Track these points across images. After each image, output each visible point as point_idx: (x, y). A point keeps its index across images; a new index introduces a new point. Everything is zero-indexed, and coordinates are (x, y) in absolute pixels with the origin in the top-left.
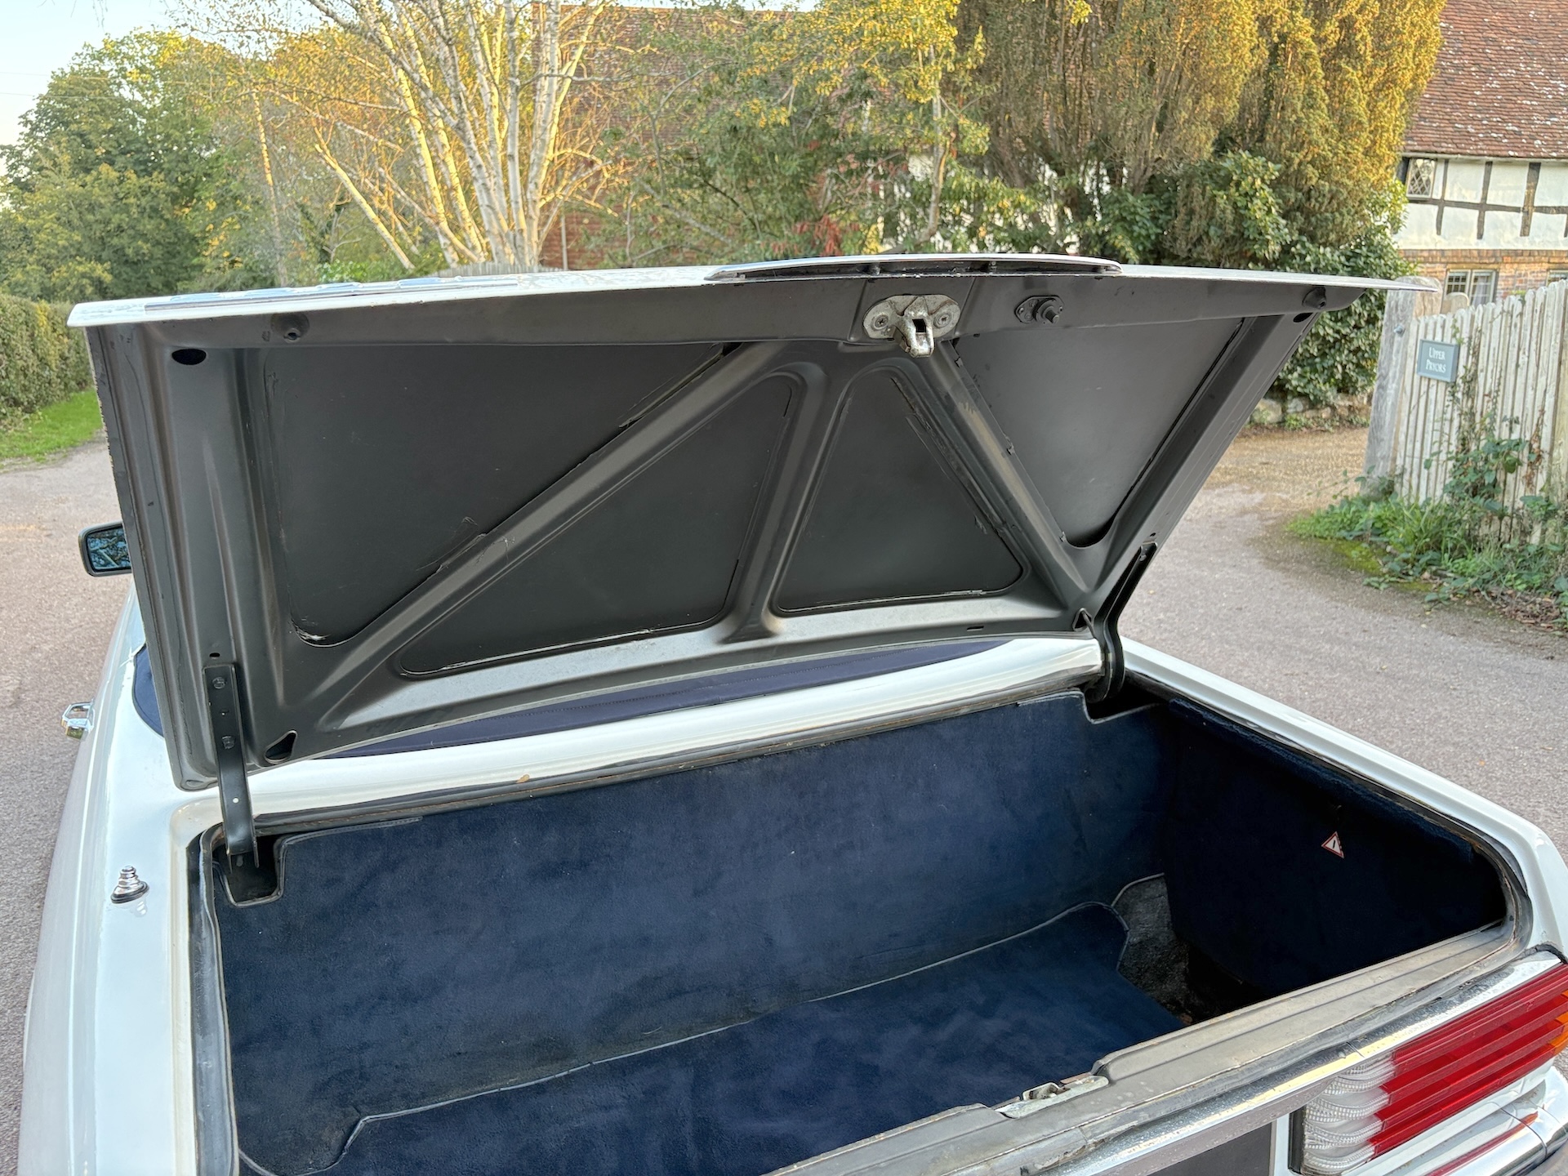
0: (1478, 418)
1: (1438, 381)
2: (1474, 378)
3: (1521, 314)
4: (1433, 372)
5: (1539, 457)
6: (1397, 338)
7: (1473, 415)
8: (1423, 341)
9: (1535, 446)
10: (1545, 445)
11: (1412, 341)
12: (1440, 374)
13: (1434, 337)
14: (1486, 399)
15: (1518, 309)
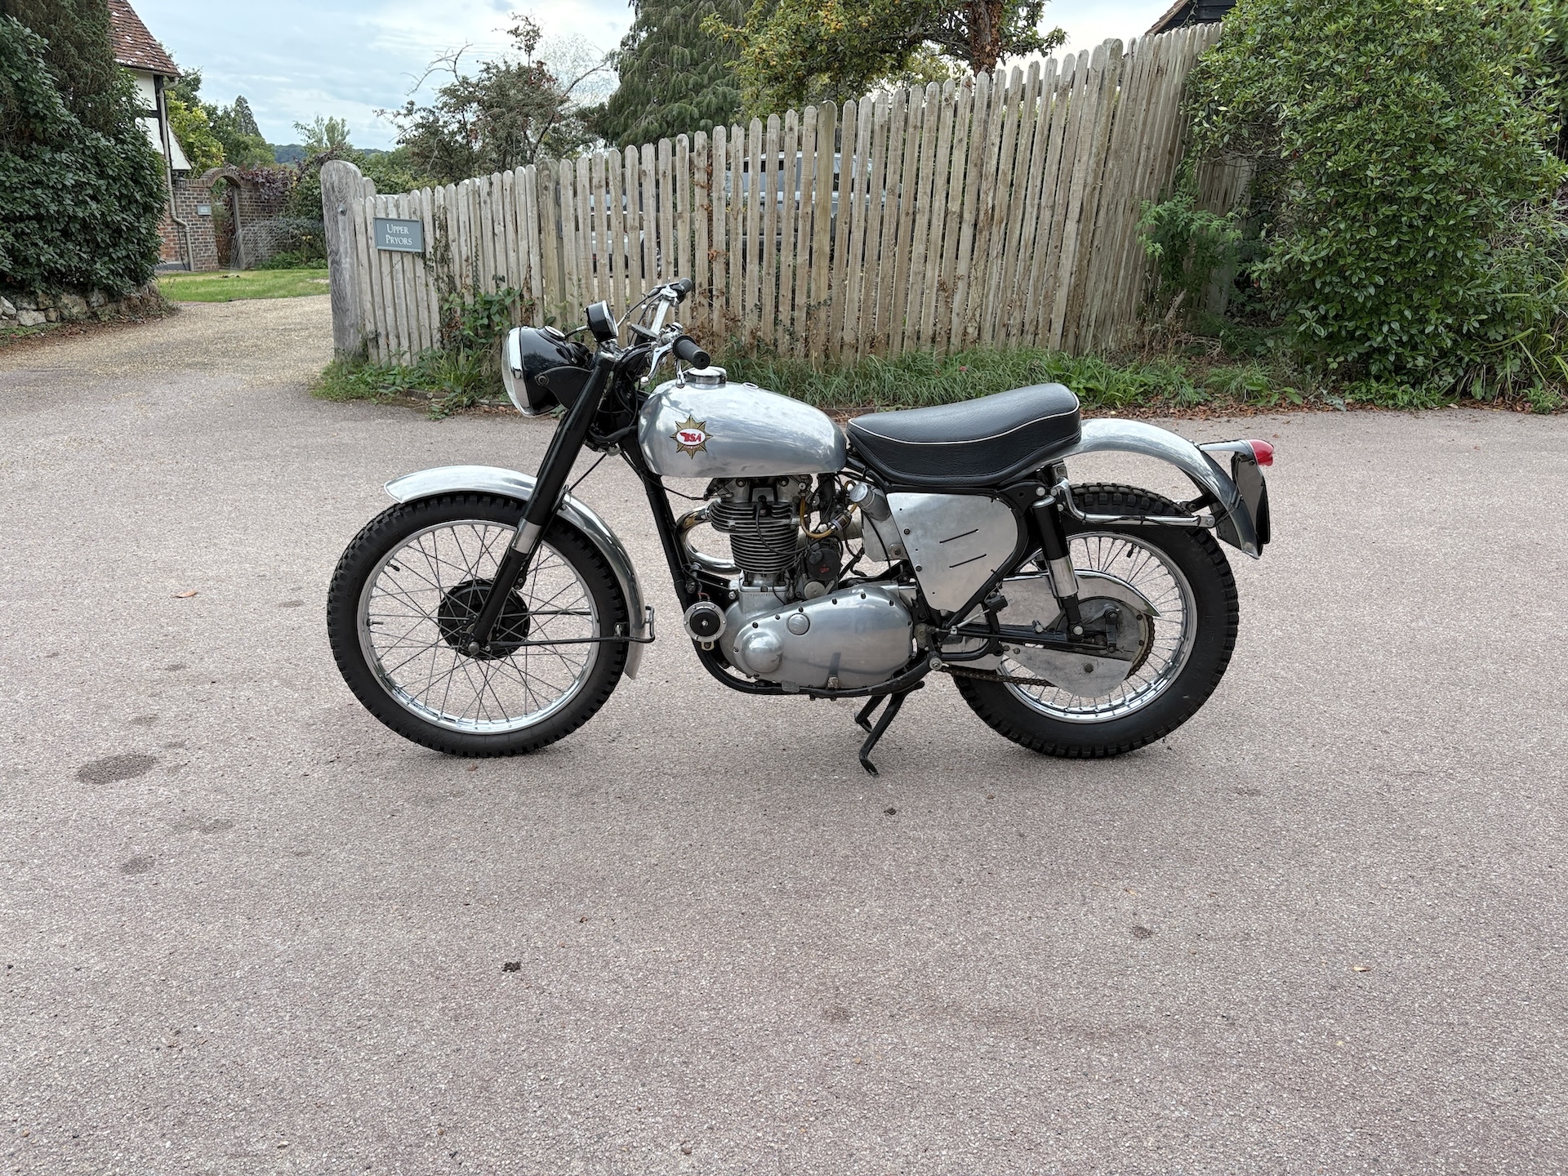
0: (457, 279)
1: (391, 252)
2: (447, 247)
3: (489, 194)
4: (399, 246)
5: (532, 304)
6: (340, 217)
7: (451, 278)
8: (376, 219)
9: (526, 296)
10: (536, 293)
11: (359, 220)
12: (403, 246)
13: (387, 214)
14: (464, 264)
15: (486, 188)
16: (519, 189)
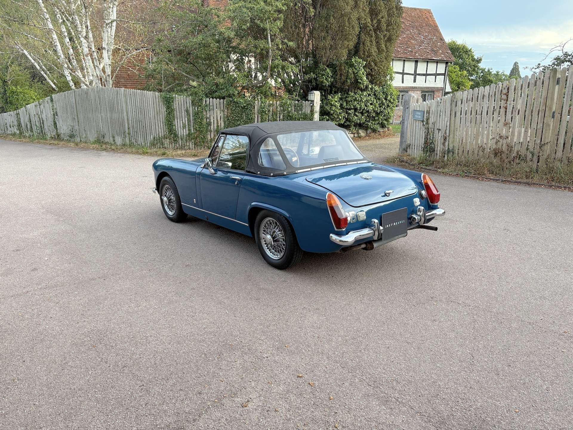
0: (430, 129)
1: (418, 120)
2: (429, 119)
3: (440, 103)
4: (418, 118)
5: (446, 138)
6: (407, 109)
7: (428, 128)
8: (414, 110)
9: (445, 135)
10: (448, 134)
11: (411, 110)
12: (419, 118)
13: (417, 109)
14: (432, 124)
15: (440, 101)
16: (447, 101)
